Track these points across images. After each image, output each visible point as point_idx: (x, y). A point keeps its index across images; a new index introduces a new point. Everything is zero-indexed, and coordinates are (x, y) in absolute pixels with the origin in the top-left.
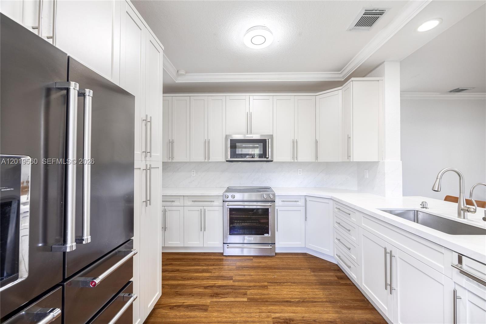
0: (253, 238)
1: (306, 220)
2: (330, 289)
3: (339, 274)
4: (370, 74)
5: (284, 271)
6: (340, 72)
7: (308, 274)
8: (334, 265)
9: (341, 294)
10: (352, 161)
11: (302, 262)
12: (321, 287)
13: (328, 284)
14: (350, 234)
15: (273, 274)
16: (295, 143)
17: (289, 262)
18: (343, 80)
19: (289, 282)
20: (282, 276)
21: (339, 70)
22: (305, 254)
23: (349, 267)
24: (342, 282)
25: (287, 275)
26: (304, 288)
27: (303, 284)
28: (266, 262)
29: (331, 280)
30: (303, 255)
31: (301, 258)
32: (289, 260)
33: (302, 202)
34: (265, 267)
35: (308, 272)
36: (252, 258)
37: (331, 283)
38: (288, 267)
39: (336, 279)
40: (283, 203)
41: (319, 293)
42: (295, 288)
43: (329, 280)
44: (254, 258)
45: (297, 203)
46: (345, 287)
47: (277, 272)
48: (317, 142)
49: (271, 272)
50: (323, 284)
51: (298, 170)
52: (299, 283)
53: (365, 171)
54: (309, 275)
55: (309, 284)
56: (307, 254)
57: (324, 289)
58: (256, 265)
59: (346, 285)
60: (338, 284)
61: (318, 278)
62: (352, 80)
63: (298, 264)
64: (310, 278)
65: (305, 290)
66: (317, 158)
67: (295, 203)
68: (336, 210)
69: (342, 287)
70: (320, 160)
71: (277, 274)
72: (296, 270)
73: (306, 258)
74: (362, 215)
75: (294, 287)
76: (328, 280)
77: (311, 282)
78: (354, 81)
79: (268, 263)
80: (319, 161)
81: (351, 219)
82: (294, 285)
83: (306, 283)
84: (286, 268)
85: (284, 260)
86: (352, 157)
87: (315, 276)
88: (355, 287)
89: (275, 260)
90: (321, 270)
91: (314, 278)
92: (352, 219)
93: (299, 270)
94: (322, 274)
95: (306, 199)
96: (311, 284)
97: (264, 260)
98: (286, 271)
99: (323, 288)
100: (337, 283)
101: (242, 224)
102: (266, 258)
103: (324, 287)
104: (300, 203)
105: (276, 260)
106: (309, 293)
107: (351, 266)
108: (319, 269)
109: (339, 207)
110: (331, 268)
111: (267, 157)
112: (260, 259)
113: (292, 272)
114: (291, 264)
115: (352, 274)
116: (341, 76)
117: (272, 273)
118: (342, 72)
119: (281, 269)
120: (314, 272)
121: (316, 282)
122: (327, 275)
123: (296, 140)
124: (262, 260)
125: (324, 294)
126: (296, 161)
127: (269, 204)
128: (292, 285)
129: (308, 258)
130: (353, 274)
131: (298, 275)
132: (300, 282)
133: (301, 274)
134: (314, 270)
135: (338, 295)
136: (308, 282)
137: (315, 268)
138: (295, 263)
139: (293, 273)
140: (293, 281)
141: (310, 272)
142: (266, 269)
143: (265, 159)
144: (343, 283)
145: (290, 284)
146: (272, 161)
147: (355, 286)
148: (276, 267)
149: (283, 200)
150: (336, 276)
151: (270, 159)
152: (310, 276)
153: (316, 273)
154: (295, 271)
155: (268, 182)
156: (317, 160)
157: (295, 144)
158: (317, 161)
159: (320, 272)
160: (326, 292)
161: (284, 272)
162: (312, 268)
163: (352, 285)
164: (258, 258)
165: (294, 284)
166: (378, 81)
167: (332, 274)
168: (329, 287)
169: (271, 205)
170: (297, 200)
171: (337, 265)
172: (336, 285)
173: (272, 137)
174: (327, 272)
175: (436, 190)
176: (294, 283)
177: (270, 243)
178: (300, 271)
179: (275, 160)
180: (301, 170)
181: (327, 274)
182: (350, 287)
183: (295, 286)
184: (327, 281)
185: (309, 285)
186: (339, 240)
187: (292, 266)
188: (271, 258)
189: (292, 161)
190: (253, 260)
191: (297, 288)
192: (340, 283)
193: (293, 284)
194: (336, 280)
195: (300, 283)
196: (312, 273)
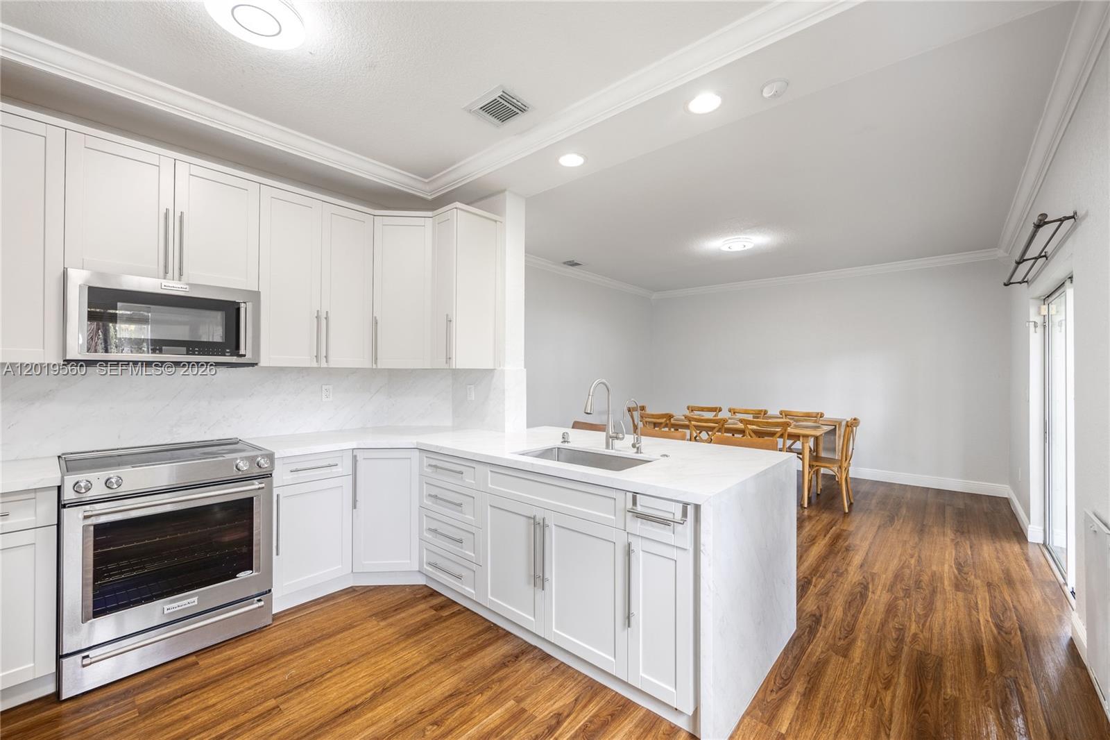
0: (196, 599)
1: (354, 506)
2: (429, 638)
3: (435, 601)
4: (479, 203)
5: (310, 648)
6: (427, 181)
7: (374, 630)
8: (420, 589)
9: (452, 635)
10: (454, 367)
11: (350, 609)
12: (410, 641)
13: (421, 629)
14: (461, 512)
15: (284, 670)
16: (324, 322)
17: (317, 622)
18: (430, 198)
19: (335, 668)
20: (311, 663)
21: (426, 174)
22: (351, 590)
23: (459, 577)
24: (445, 613)
25: (323, 654)
26: (376, 662)
27: (369, 656)
28: (249, 649)
29: (425, 619)
30: (347, 593)
31: (344, 601)
32: (314, 620)
33: (345, 467)
34: (250, 664)
35: (372, 625)
36: (193, 658)
37: (426, 625)
38: (319, 635)
39: (434, 612)
40: (295, 475)
41: (412, 655)
42: (357, 673)
43: (421, 620)
44: (201, 657)
45: (333, 470)
46: (454, 620)
47: (292, 660)
48: (375, 322)
49: (275, 667)
50: (413, 633)
51: (322, 387)
52: (360, 657)
53: (469, 386)
54: (377, 631)
55: (384, 647)
56: (357, 589)
57: (418, 642)
58: (216, 671)
59: (453, 615)
60: (439, 620)
61: (398, 628)
62: (457, 206)
63: (342, 618)
64: (381, 635)
65: (379, 663)
66: (375, 359)
67: (328, 470)
68: (429, 470)
69: (448, 623)
70: (383, 364)
71: (295, 664)
72: (342, 632)
73: (357, 598)
74: (488, 469)
75: (353, 671)
76: (418, 622)
77: (386, 642)
78: (460, 209)
79: (256, 650)
80: (379, 367)
81: (464, 481)
82: (348, 669)
83: (377, 648)
84: (314, 639)
85: (301, 624)
86: (454, 359)
87: (391, 625)
88: (469, 612)
89: (274, 635)
90: (398, 608)
91: (391, 631)
92: (467, 480)
93: (350, 629)
94: (403, 615)
95: (355, 457)
96: (387, 646)
97: (241, 649)
98: (318, 645)
99: (415, 642)
100: (436, 620)
101: (147, 565)
102: (244, 641)
103: (415, 638)
104: (341, 470)
105: (279, 633)
106: (389, 667)
107: (463, 574)
108: (394, 609)
109: (434, 462)
110: (417, 596)
111: (242, 352)
112: (226, 651)
113: (335, 641)
114: (325, 624)
115: (464, 589)
116: (428, 188)
117: (279, 669)
118: (430, 181)
119: (301, 649)
120: (384, 619)
121: (397, 636)
122: (413, 614)
123: (327, 312)
124: (234, 651)
125: (422, 652)
126: (324, 365)
127: (256, 484)
128: (344, 671)
129: (361, 596)
130: (467, 588)
131: (352, 642)
132: (363, 653)
133: (357, 637)
134: (383, 615)
135: (446, 640)
136: (381, 644)
137: (385, 610)
138: (333, 619)
139: (339, 643)
140: (344, 661)
141: (375, 622)
142: (255, 667)
143: (234, 359)
144: (447, 614)
145: (339, 670)
146: (253, 365)
147: (468, 610)
148: (286, 649)
149: (294, 468)
150: (431, 607)
151: (249, 358)
152: (382, 631)
153: (390, 620)
154: (339, 636)
155: (229, 426)
156: (376, 363)
157: (321, 321)
158: (374, 367)
159: (399, 614)
160: (424, 647)
161: (311, 651)
162: (377, 613)
163: (463, 612)
164: (216, 651)
165: (350, 665)
166: (496, 221)
167: (422, 606)
168: (425, 634)
169: (263, 485)
170: (332, 463)
171: (426, 586)
172: (437, 625)
173: (255, 296)
174: (413, 608)
175: (589, 412)
176: (348, 663)
177: (256, 592)
178: (351, 631)
179: (264, 361)
180: (331, 387)
181: (412, 611)
182: (462, 615)
183: (352, 669)
184: (418, 624)
185: (386, 651)
186: (435, 531)
187: (329, 628)
188: (262, 634)
189: (315, 365)
190: (201, 663)
191: (359, 670)
192: (442, 617)
193: (346, 668)
194: (434, 615)
195: (363, 655)
196: (383, 624)
